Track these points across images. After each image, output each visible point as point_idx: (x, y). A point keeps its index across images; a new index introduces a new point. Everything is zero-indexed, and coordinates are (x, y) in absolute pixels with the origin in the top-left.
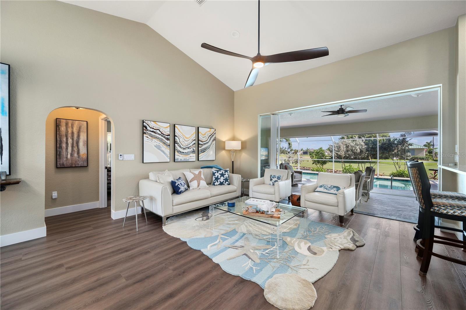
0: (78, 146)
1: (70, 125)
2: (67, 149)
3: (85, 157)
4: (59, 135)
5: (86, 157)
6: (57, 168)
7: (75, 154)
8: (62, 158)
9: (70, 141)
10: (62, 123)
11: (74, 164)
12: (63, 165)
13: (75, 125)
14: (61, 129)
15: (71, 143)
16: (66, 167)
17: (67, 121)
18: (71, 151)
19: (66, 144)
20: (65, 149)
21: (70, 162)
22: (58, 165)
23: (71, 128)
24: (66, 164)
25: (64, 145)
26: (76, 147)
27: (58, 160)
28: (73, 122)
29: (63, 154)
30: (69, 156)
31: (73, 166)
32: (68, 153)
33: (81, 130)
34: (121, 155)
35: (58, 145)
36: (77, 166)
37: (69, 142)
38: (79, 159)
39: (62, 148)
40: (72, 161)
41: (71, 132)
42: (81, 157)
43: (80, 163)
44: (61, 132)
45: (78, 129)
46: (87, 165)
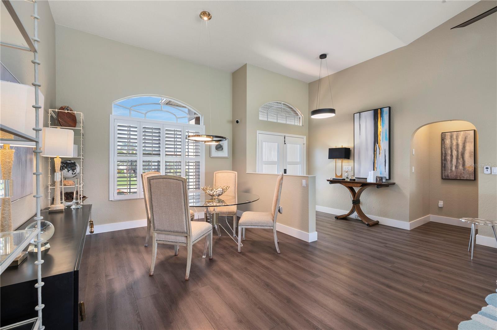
0: (463, 158)
1: (455, 137)
2: (451, 161)
3: (472, 169)
4: (444, 148)
5: (474, 170)
6: (442, 179)
7: (460, 167)
8: (446, 170)
9: (455, 153)
10: (447, 136)
11: (459, 176)
12: (448, 176)
13: (460, 136)
14: (445, 142)
15: (456, 155)
16: (450, 178)
17: (451, 133)
18: (456, 163)
19: (451, 156)
20: (450, 161)
21: (455, 174)
22: (443, 176)
23: (456, 140)
24: (451, 176)
25: (449, 158)
26: (461, 159)
27: (443, 172)
28: (458, 133)
29: (448, 166)
30: (454, 168)
31: (458, 178)
32: (452, 165)
33: (467, 140)
34: (487, 168)
35: (443, 158)
36: (462, 178)
37: (453, 154)
38: (464, 172)
39: (446, 160)
40: (456, 173)
41: (456, 144)
42: (466, 170)
43: (466, 176)
44: (446, 145)
45: (463, 140)
46: (474, 179)
